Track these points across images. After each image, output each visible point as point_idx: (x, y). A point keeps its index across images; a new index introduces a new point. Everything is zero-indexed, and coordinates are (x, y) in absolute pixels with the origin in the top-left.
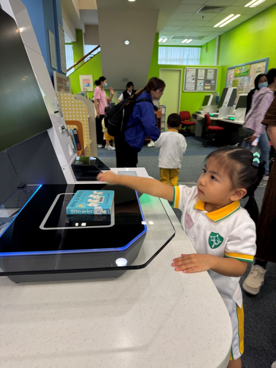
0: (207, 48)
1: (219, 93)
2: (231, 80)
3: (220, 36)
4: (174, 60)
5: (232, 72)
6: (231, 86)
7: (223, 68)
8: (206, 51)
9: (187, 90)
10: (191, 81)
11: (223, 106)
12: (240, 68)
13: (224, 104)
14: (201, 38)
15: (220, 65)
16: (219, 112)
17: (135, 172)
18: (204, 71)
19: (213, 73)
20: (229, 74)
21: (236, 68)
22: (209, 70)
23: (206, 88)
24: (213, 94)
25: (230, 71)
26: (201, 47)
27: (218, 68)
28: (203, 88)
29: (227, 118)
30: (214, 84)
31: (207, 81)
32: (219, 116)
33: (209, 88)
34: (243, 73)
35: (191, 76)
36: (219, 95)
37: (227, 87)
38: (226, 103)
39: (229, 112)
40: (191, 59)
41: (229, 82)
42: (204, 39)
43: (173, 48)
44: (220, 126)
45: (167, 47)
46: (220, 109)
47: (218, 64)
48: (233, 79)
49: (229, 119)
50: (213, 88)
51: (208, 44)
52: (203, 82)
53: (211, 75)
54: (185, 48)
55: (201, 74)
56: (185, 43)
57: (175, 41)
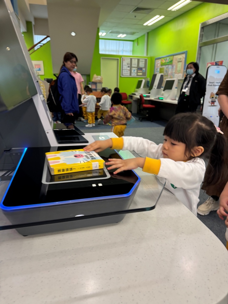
0: (138, 42)
1: (149, 78)
2: (158, 68)
3: (148, 33)
4: (112, 51)
5: (159, 62)
6: (158, 73)
7: (151, 58)
8: (138, 44)
9: (124, 75)
10: (126, 68)
11: (153, 89)
12: (165, 58)
13: (154, 87)
14: (133, 34)
15: (149, 56)
16: (151, 93)
17: (107, 135)
18: (136, 60)
19: (144, 62)
20: (156, 63)
21: (162, 59)
22: (140, 60)
23: (139, 74)
24: (145, 79)
25: (157, 61)
26: (133, 41)
27: (148, 59)
28: (136, 74)
29: (157, 98)
30: (145, 71)
31: (139, 69)
32: (150, 97)
33: (141, 74)
34: (168, 62)
35: (126, 64)
36: (149, 80)
37: (155, 74)
38: (156, 86)
39: (158, 93)
40: (125, 51)
41: (157, 70)
42: (135, 34)
43: (110, 41)
44: (152, 104)
45: (106, 40)
46: (151, 91)
47: (147, 55)
48: (160, 67)
49: (159, 99)
50: (144, 74)
51: (139, 39)
52: (136, 69)
53: (142, 64)
54: (121, 41)
55: (135, 62)
56: (120, 37)
57: (112, 35)
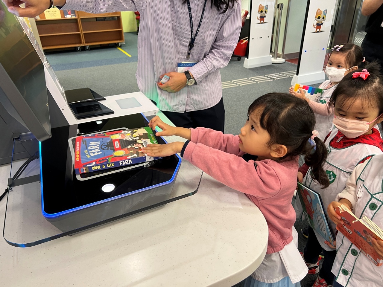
17: (134, 98)
